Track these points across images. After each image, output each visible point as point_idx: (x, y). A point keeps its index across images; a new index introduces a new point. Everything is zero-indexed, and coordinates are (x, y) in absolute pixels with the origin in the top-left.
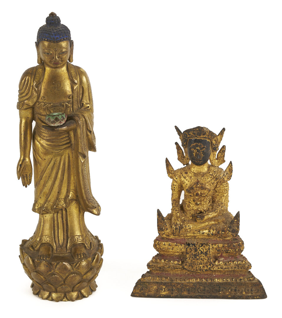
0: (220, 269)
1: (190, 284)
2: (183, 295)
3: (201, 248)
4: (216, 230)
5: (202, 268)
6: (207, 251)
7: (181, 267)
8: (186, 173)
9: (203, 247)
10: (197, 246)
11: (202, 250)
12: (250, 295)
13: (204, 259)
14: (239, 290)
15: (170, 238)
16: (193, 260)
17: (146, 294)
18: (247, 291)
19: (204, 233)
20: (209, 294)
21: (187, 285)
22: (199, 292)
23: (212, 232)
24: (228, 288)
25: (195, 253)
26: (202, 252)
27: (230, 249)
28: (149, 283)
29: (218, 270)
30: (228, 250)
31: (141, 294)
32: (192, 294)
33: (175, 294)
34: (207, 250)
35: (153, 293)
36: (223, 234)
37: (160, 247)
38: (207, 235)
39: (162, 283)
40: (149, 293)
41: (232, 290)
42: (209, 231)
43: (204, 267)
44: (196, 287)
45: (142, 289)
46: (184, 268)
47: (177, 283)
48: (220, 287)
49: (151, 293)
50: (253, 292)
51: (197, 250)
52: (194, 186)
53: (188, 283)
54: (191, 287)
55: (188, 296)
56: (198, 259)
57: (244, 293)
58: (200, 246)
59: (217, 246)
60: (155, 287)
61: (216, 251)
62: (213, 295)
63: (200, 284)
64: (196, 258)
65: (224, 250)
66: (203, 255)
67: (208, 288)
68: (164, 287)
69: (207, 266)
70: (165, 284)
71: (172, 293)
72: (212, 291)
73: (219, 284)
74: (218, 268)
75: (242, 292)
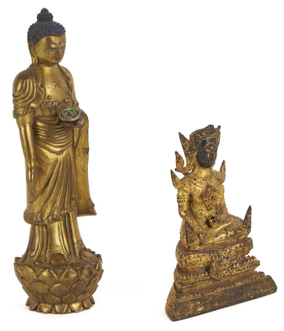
0: (238, 272)
1: (219, 294)
2: (215, 306)
3: (223, 253)
4: (233, 231)
5: (225, 274)
6: (228, 255)
7: (209, 277)
8: (195, 179)
9: (224, 251)
10: (220, 252)
11: (224, 255)
12: (266, 291)
13: (226, 264)
14: (257, 289)
15: (196, 249)
16: (218, 268)
17: (186, 314)
18: (263, 288)
19: (222, 237)
20: (235, 300)
21: (217, 295)
22: (227, 300)
23: (230, 234)
24: (249, 288)
25: (219, 259)
26: (224, 257)
27: (246, 248)
28: (186, 302)
29: (237, 272)
30: (245, 249)
31: (182, 316)
32: (222, 304)
33: (209, 308)
34: (228, 253)
35: (191, 312)
36: (240, 233)
37: (190, 261)
38: (225, 238)
39: (197, 299)
40: (188, 312)
41: (252, 290)
42: (227, 234)
43: (226, 272)
44: (223, 295)
45: (182, 311)
46: (211, 278)
47: (208, 296)
48: (242, 290)
49: (190, 312)
50: (268, 287)
51: (220, 256)
52: (208, 190)
53: (217, 293)
54: (220, 297)
55: (219, 307)
56: (221, 266)
57: (261, 290)
58: (222, 251)
59: (235, 247)
60: (192, 305)
61: (235, 253)
62: (239, 299)
63: (227, 292)
64: (220, 264)
65: (241, 250)
66: (226, 260)
67: (233, 293)
68: (199, 303)
69: (229, 271)
70: (199, 300)
71: (206, 307)
72: (237, 296)
73: (241, 287)
74: (237, 271)
75: (260, 290)
